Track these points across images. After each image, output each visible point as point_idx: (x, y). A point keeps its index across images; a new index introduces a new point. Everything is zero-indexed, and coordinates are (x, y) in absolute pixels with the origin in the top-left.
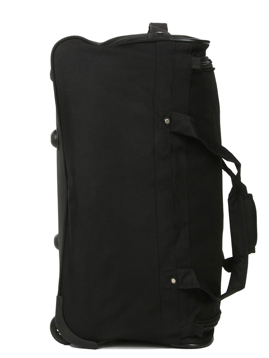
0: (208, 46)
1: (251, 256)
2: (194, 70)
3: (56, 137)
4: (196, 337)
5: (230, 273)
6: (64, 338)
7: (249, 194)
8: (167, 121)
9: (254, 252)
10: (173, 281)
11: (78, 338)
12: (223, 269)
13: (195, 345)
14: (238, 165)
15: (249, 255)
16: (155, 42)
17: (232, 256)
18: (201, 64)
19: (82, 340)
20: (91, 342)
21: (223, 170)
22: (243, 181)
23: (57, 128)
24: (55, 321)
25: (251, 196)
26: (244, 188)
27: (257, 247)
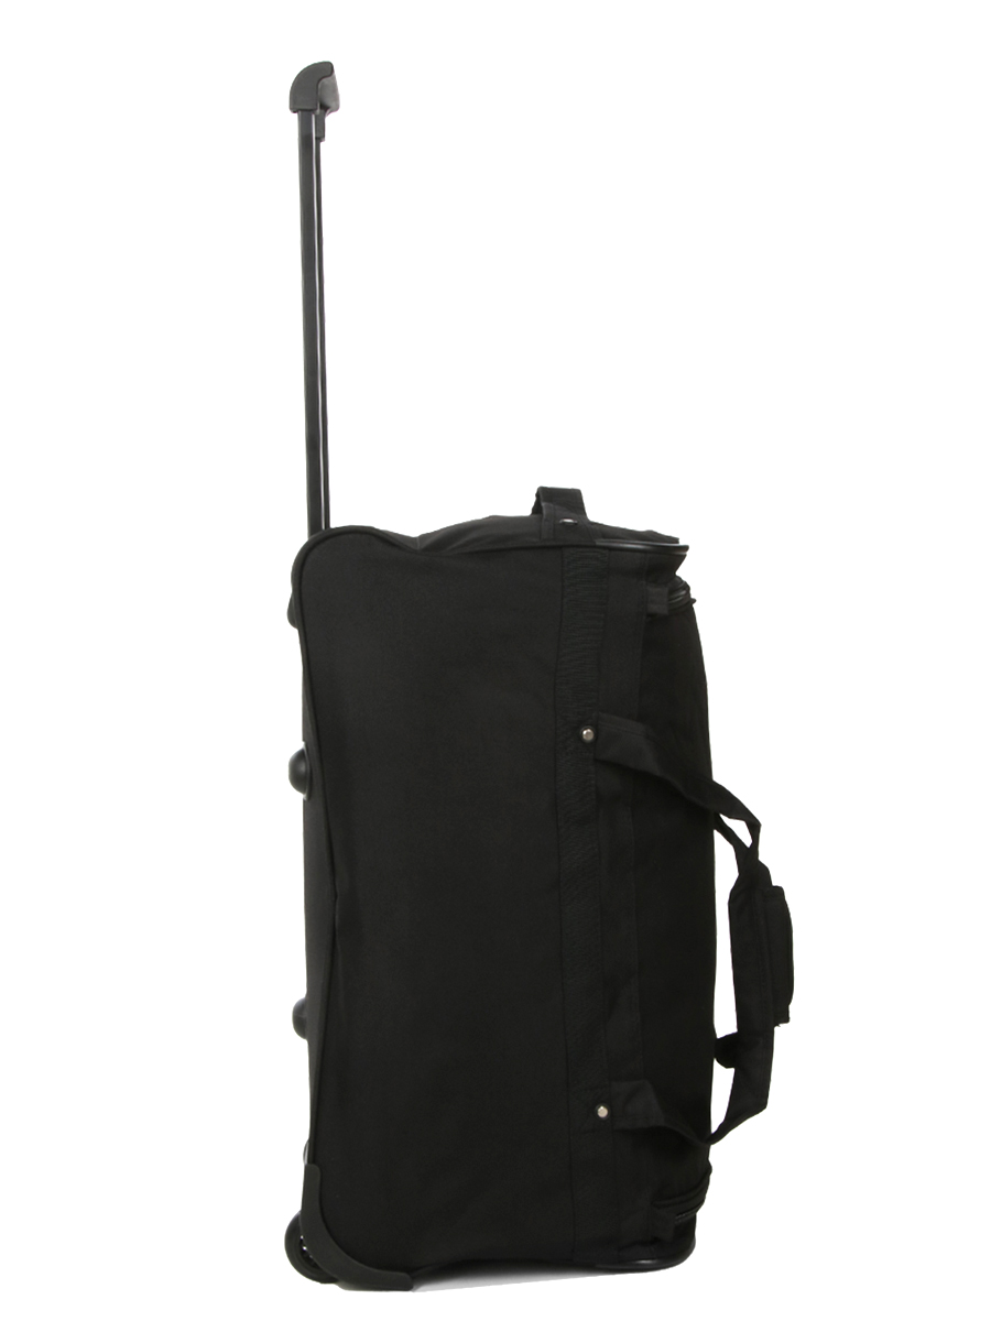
0: (683, 557)
1: (780, 1032)
2: (651, 615)
3: (303, 768)
4: (655, 1241)
5: (732, 1071)
6: (319, 1265)
7: (777, 887)
8: (587, 733)
9: (786, 1020)
10: (603, 1112)
11: (361, 1265)
12: (716, 1063)
13: (655, 1262)
14: (754, 827)
15: (776, 1029)
16: (560, 547)
17: (735, 1030)
18: (670, 600)
19: (371, 1269)
20: (394, 1273)
21: (715, 832)
22: (763, 857)
23: (307, 745)
24: (300, 1224)
25: (779, 891)
26: (764, 872)
27: (792, 1007)
